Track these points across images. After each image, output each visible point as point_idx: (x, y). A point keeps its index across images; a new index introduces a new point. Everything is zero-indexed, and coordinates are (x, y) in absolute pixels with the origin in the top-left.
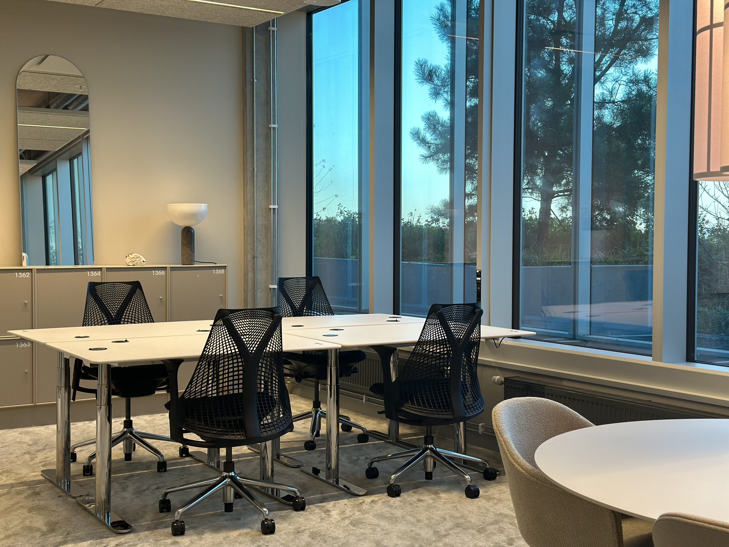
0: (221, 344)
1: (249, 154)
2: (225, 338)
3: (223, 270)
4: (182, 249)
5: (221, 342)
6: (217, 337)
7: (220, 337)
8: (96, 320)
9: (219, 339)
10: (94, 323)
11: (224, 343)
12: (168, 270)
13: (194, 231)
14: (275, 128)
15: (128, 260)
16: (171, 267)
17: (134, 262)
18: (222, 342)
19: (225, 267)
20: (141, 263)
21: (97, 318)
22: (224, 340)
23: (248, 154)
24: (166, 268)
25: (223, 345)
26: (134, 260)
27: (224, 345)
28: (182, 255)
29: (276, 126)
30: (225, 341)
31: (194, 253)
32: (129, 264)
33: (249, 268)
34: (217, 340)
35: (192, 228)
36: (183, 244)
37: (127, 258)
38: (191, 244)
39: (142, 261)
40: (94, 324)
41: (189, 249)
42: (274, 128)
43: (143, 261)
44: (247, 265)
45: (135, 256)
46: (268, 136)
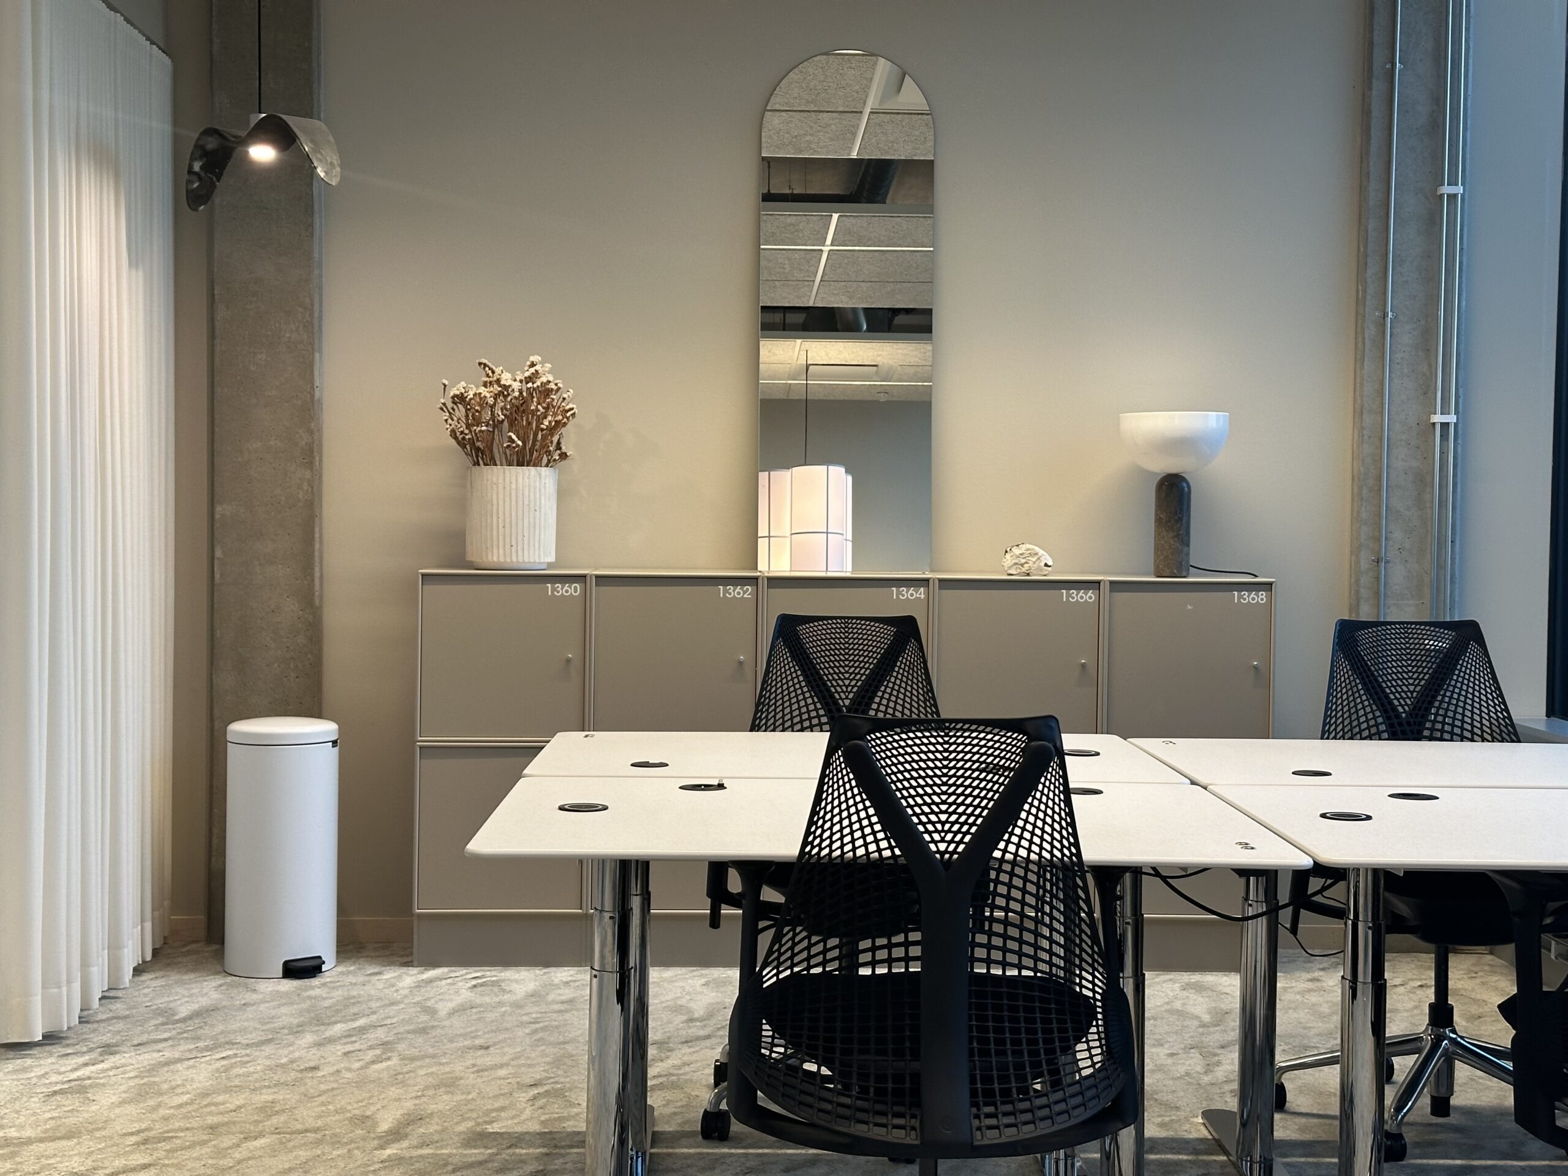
0: (847, 831)
1: (1372, 270)
2: (858, 812)
3: (1263, 595)
4: (1158, 536)
5: (846, 823)
6: (833, 808)
7: (844, 806)
8: (789, 716)
9: (840, 813)
10: (783, 724)
11: (856, 826)
12: (1105, 589)
13: (1189, 486)
14: (1455, 196)
15: (1008, 560)
16: (1111, 582)
17: (1022, 565)
18: (851, 825)
19: (1271, 584)
20: (1039, 569)
21: (791, 712)
22: (854, 818)
23: (1370, 272)
24: (1099, 582)
25: (852, 833)
26: (1023, 561)
27: (858, 834)
28: (1157, 549)
29: (1459, 189)
30: (860, 820)
31: (1188, 545)
32: (1010, 572)
33: (1362, 590)
34: (833, 816)
35: (1183, 479)
36: (1158, 520)
37: (1008, 556)
38: (1180, 520)
39: (1043, 564)
40: (781, 728)
41: (1171, 534)
42: (1452, 197)
43: (1046, 565)
44: (1357, 581)
45: (1028, 550)
46: (1432, 221)
